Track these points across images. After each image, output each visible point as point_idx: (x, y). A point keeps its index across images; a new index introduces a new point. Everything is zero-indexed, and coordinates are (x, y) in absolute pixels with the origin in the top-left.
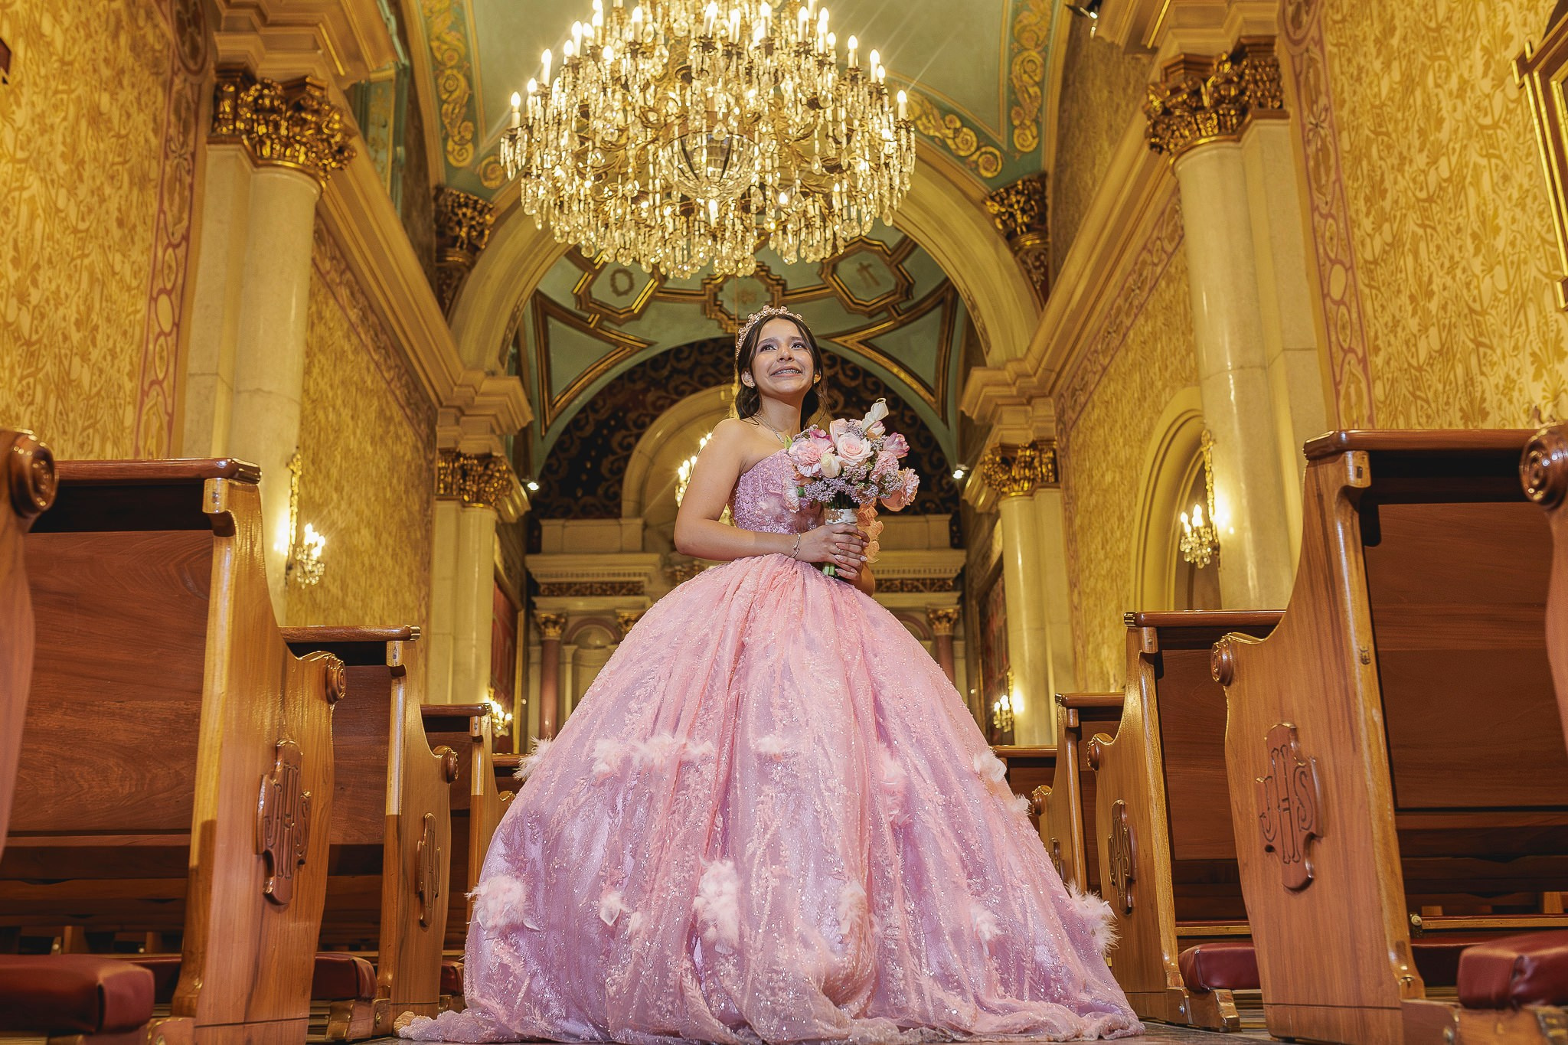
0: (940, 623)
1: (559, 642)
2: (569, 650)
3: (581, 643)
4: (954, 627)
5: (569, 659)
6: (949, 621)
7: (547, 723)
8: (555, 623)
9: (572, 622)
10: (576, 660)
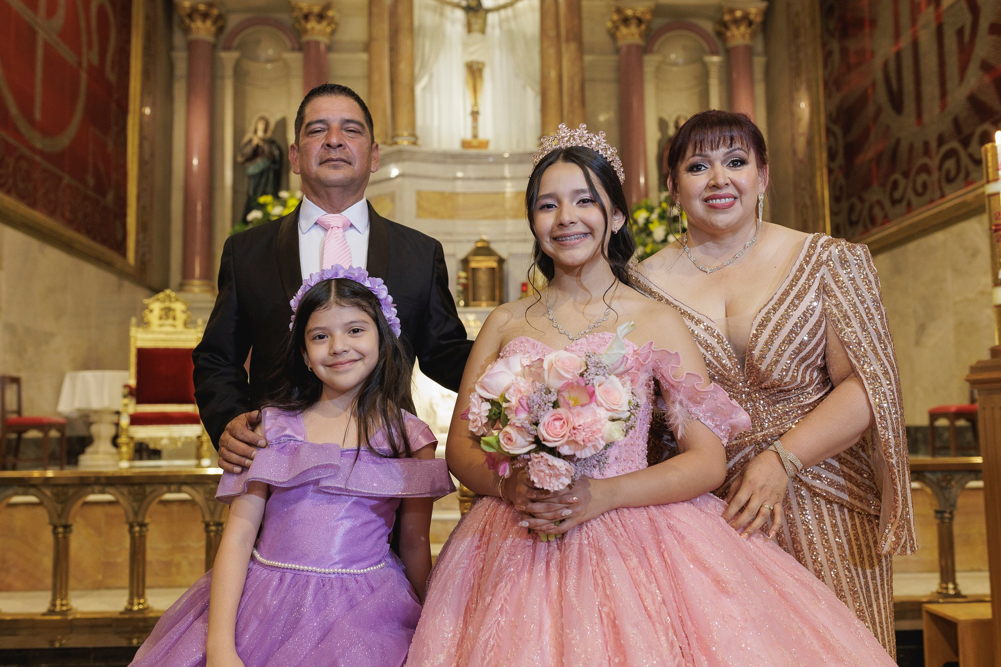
0: (738, 27)
1: (214, 47)
2: (228, 58)
3: (247, 51)
4: (753, 35)
5: (229, 71)
6: (750, 24)
7: (195, 162)
8: (205, 16)
9: (233, 21)
10: (240, 75)
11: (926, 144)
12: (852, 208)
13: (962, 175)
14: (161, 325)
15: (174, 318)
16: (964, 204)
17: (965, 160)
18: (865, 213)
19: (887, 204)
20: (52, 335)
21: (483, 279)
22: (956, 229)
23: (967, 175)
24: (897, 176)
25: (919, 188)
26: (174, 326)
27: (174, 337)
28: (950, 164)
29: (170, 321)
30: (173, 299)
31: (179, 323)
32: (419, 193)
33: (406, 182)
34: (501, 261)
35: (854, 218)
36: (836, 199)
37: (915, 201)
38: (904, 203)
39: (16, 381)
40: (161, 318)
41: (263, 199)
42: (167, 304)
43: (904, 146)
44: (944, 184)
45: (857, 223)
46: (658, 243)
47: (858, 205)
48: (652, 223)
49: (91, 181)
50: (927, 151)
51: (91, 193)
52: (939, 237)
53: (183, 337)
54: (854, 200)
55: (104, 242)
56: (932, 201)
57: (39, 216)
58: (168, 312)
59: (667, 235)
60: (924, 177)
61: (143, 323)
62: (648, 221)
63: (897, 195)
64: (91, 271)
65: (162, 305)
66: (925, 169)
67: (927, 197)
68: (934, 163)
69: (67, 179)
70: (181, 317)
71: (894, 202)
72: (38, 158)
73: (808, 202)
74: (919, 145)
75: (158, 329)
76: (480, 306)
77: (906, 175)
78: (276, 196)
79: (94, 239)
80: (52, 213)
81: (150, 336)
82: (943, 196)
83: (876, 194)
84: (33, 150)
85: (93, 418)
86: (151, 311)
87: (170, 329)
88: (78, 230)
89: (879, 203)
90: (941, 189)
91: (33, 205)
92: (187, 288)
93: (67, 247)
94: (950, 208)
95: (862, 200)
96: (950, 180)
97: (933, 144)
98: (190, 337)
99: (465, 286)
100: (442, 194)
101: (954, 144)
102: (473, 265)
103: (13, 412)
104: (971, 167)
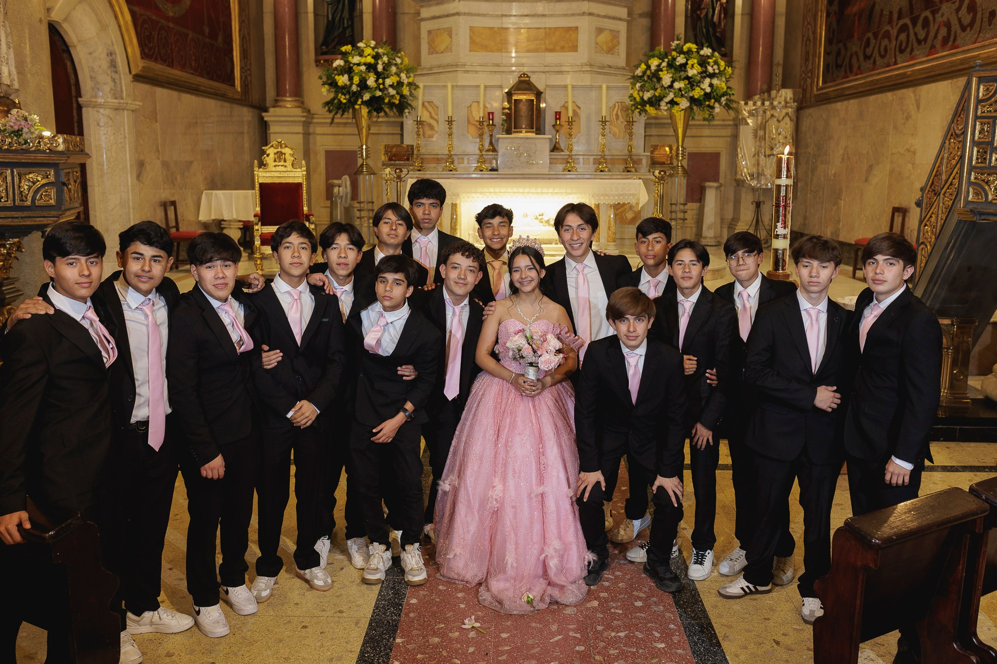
11: (891, 13)
12: (839, 53)
13: (909, 50)
14: (275, 166)
15: (285, 161)
16: (904, 75)
17: (912, 37)
18: (847, 59)
19: (861, 58)
20: (191, 162)
21: (523, 108)
22: (900, 93)
23: (912, 50)
24: (870, 35)
25: (883, 53)
26: (285, 166)
27: (286, 174)
28: (903, 36)
29: (282, 163)
30: (283, 146)
31: (289, 164)
32: (472, 29)
33: (461, 19)
34: (539, 94)
35: (839, 62)
36: (829, 41)
37: (879, 61)
38: (872, 61)
39: (173, 203)
40: (275, 161)
41: (343, 49)
42: (279, 150)
43: (877, 8)
44: (897, 53)
45: (841, 66)
46: (665, 88)
47: (843, 51)
48: (662, 71)
49: (207, 30)
50: (890, 22)
51: (207, 40)
52: (889, 95)
53: (292, 174)
54: (841, 45)
55: (218, 79)
56: (888, 66)
57: (176, 73)
58: (280, 156)
59: (673, 82)
60: (885, 42)
61: (262, 165)
62: (659, 69)
63: (869, 51)
64: (211, 104)
65: (276, 151)
66: (887, 35)
67: (886, 60)
68: (894, 32)
69: (191, 35)
70: (290, 159)
71: (867, 57)
72: (171, 25)
73: (811, 36)
74: (886, 12)
75: (274, 169)
76: (521, 132)
77: (876, 36)
78: (354, 45)
79: (211, 79)
80: (183, 68)
81: (268, 174)
82: (896, 63)
83: (855, 46)
84: (168, 19)
85: (224, 225)
86: (268, 155)
87: (283, 169)
88: (201, 75)
89: (856, 53)
90: (895, 57)
91: (171, 65)
92: (281, 104)
93: (194, 90)
94: (896, 75)
95: (846, 49)
96: (902, 51)
97: (895, 16)
98: (297, 174)
99: (508, 116)
100: (491, 28)
101: (907, 21)
102: (515, 97)
103: (174, 227)
104: (915, 44)
